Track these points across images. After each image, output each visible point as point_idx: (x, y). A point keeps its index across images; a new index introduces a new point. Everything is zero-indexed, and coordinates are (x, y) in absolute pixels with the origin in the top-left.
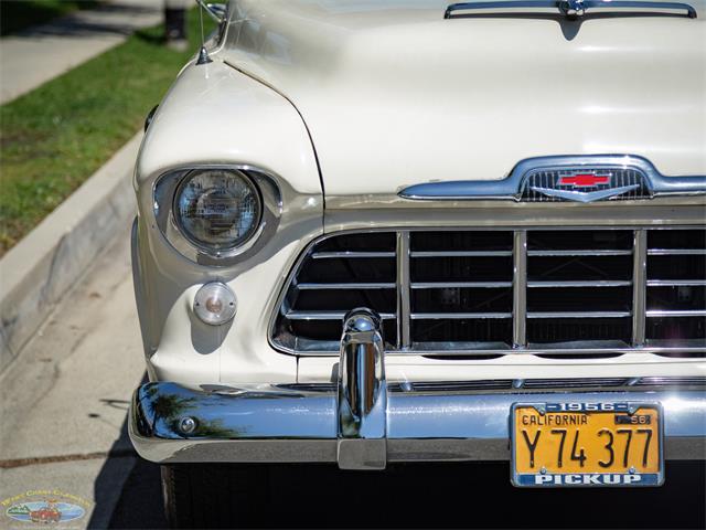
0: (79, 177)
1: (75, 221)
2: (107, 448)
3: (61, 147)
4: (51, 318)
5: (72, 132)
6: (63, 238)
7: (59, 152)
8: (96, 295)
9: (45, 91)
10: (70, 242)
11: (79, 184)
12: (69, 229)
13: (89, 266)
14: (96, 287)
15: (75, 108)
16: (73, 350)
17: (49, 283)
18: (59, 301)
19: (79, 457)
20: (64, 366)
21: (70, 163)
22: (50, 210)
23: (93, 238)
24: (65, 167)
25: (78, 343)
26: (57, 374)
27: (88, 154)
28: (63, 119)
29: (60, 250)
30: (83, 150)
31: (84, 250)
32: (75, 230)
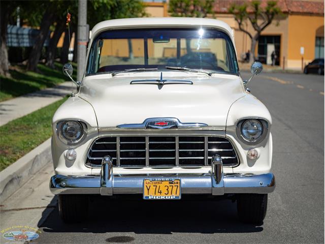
0: (43, 140)
1: (41, 152)
2: (46, 205)
3: (38, 131)
4: (32, 178)
5: (41, 126)
6: (37, 156)
7: (36, 133)
8: (47, 173)
9: (33, 115)
10: (39, 157)
11: (43, 142)
12: (39, 154)
13: (45, 166)
14: (47, 171)
15: (43, 119)
16: (39, 186)
17: (32, 168)
18: (35, 174)
19: (38, 208)
20: (35, 189)
21: (40, 136)
22: (33, 149)
23: (46, 158)
24: (38, 137)
25: (40, 184)
26: (33, 191)
27: (47, 133)
28: (39, 123)
29: (36, 159)
30: (45, 132)
31: (43, 161)
32: (41, 154)
